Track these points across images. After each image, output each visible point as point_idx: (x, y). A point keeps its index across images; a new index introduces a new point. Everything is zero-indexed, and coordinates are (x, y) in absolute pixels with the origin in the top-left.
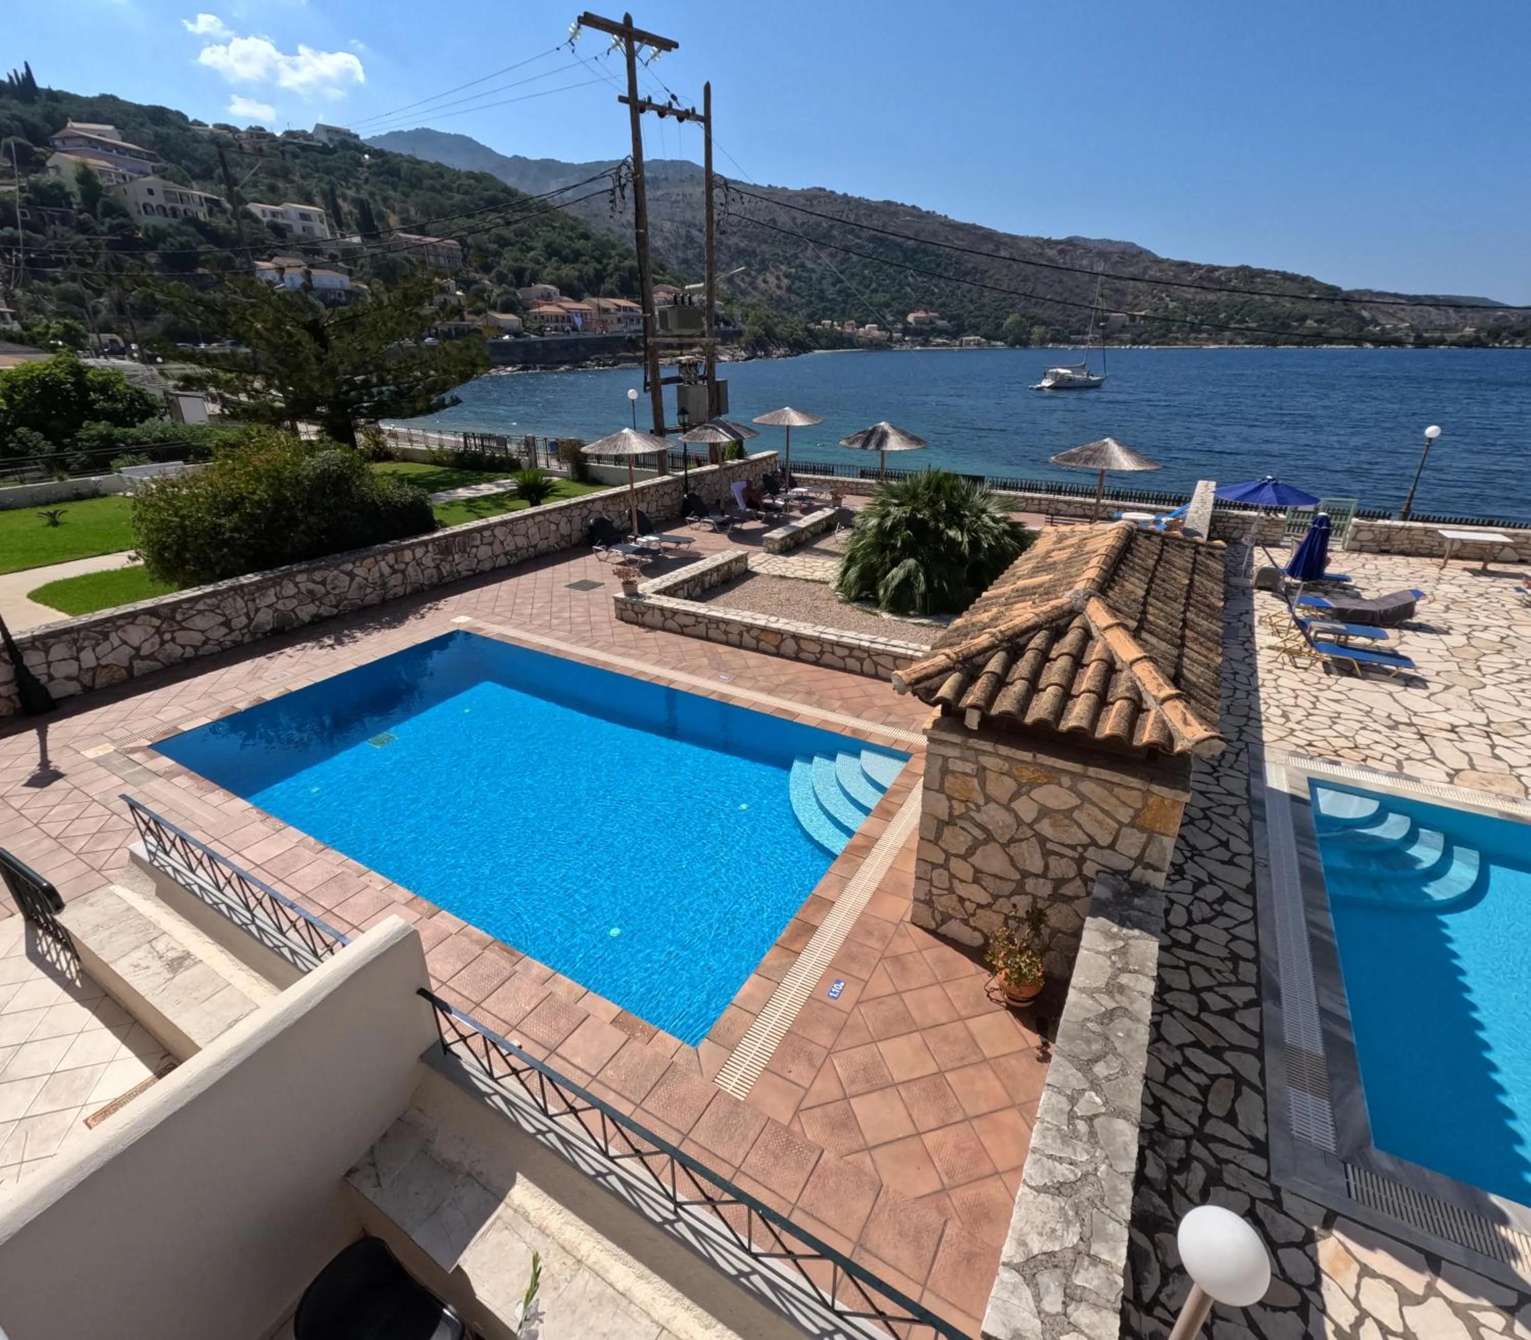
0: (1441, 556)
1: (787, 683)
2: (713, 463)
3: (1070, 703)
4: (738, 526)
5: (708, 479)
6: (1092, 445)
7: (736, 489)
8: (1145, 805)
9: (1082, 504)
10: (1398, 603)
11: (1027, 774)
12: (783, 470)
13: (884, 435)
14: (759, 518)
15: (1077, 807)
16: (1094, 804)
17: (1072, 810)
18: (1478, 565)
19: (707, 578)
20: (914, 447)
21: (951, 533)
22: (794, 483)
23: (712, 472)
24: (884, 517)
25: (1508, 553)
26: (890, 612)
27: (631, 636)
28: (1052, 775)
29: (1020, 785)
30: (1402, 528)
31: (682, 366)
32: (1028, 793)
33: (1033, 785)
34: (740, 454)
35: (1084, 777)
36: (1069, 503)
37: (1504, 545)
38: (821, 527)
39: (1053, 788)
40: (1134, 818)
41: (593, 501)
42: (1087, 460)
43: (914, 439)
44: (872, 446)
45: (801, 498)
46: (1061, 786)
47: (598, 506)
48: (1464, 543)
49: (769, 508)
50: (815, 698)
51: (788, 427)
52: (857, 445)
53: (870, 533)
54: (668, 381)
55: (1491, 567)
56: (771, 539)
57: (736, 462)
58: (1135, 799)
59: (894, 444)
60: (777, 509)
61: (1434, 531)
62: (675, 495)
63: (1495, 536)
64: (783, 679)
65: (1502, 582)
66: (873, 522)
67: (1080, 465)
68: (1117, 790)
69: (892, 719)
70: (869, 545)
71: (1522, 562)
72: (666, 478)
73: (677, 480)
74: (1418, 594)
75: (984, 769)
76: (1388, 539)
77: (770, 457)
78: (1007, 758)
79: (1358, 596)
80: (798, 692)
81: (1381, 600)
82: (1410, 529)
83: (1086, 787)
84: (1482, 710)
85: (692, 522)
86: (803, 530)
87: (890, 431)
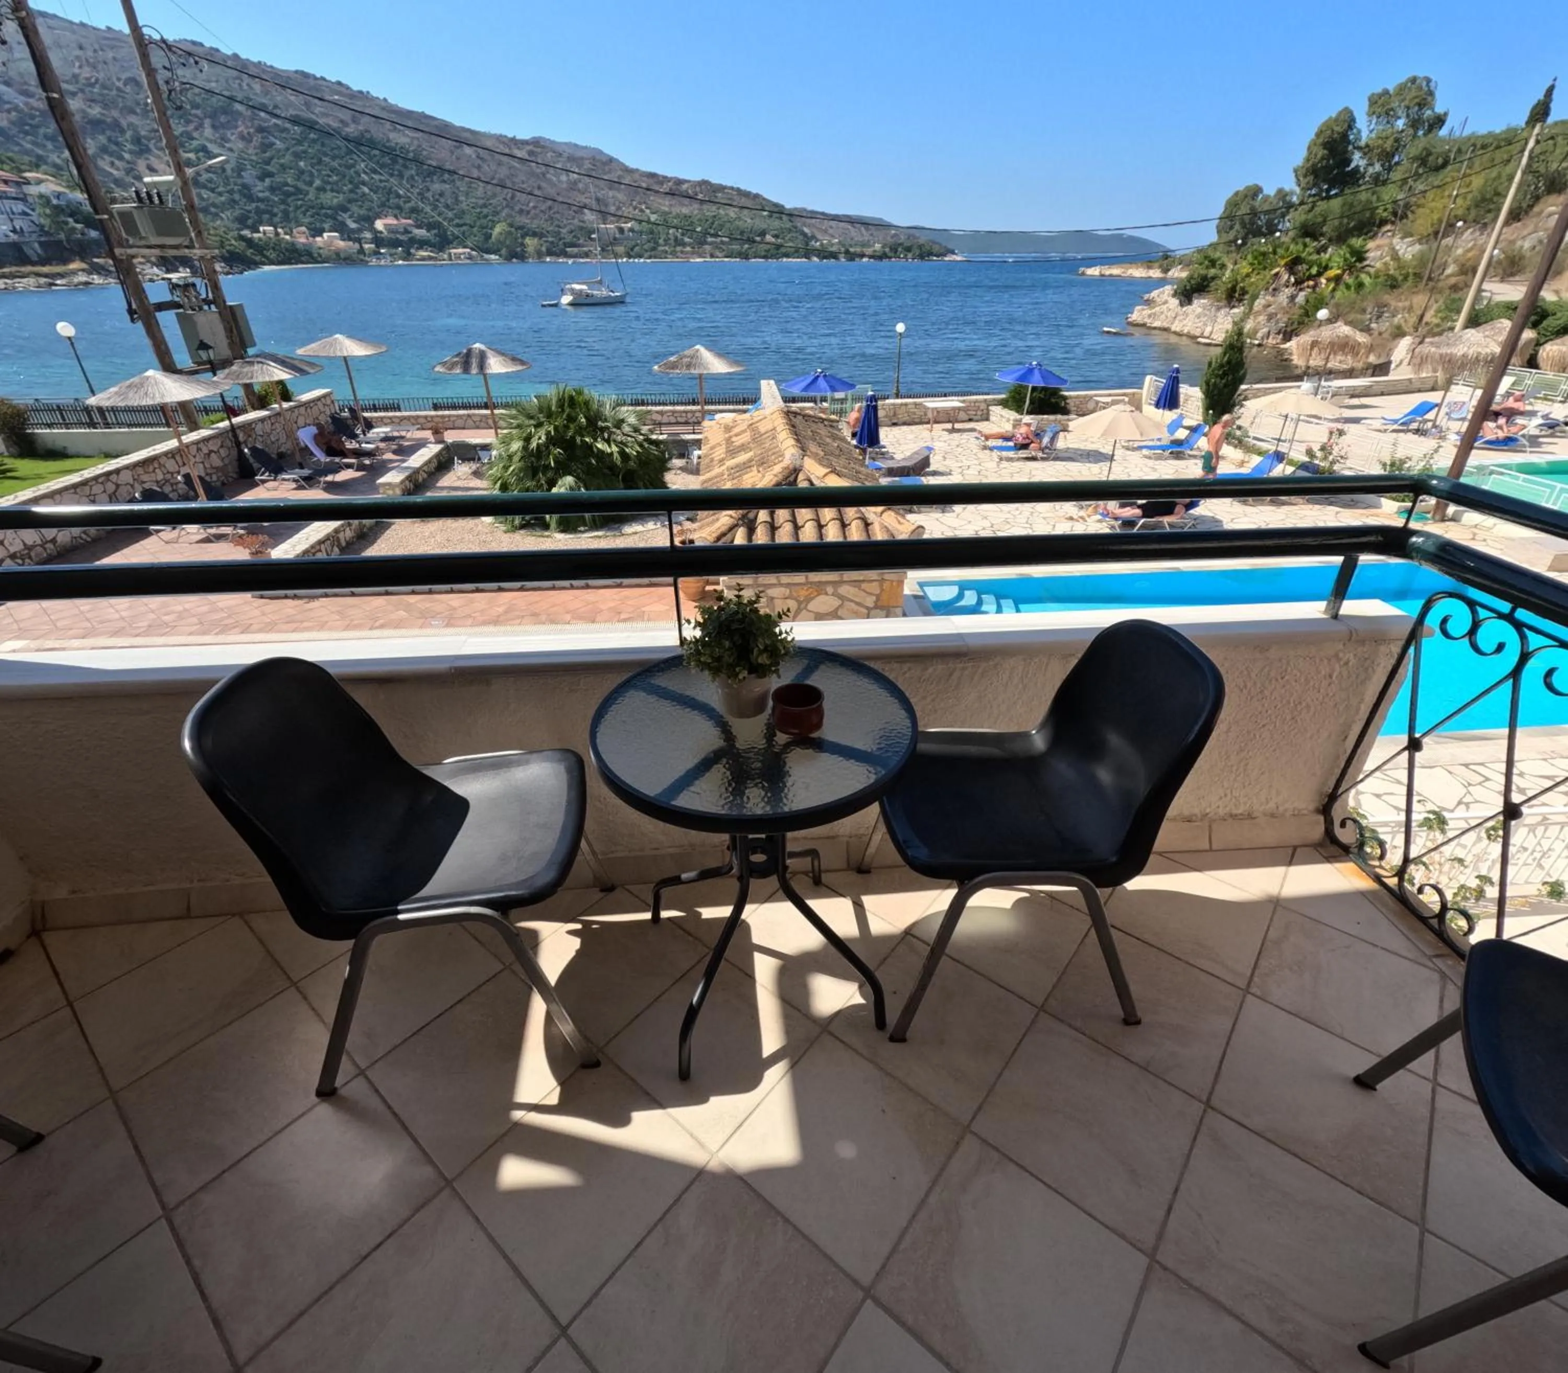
0: (928, 423)
1: (506, 612)
2: (255, 408)
3: (823, 531)
4: (329, 478)
5: (259, 428)
6: (687, 352)
7: (306, 436)
8: (882, 590)
9: (674, 412)
10: (920, 458)
11: (803, 593)
12: (352, 410)
13: (482, 357)
14: (349, 466)
15: (840, 606)
16: (852, 601)
17: (837, 609)
18: (949, 426)
19: (341, 535)
20: (520, 368)
21: (599, 446)
22: (369, 425)
23: (262, 420)
24: (528, 439)
25: (962, 415)
26: (563, 531)
27: (291, 611)
28: (820, 588)
29: (800, 603)
30: (902, 405)
31: (174, 287)
32: (805, 608)
33: (809, 599)
34: (286, 396)
35: (841, 582)
36: (661, 413)
37: (959, 409)
38: (434, 464)
39: (822, 598)
40: (876, 602)
41: (117, 471)
42: (689, 366)
43: (515, 360)
44: (474, 370)
45: (386, 439)
46: (826, 594)
47: (126, 477)
48: (938, 411)
49: (358, 454)
50: (543, 618)
51: (345, 358)
52: (458, 370)
53: (516, 458)
54: (161, 307)
55: (957, 426)
56: (389, 484)
57: (286, 405)
58: (874, 588)
59: (496, 365)
60: (369, 454)
61: (920, 404)
62: (223, 452)
63: (953, 402)
64: (501, 610)
65: (965, 435)
66: (516, 446)
67: (685, 371)
68: (864, 586)
69: (623, 616)
70: (521, 470)
71: (970, 420)
72: (204, 433)
73: (221, 434)
74: (930, 449)
75: (772, 599)
76: (895, 415)
77: (325, 396)
78: (788, 585)
79: (892, 458)
80: (523, 617)
81: (910, 457)
82: (906, 405)
83: (844, 590)
84: (986, 518)
85: (264, 482)
86: (417, 471)
87: (490, 354)
